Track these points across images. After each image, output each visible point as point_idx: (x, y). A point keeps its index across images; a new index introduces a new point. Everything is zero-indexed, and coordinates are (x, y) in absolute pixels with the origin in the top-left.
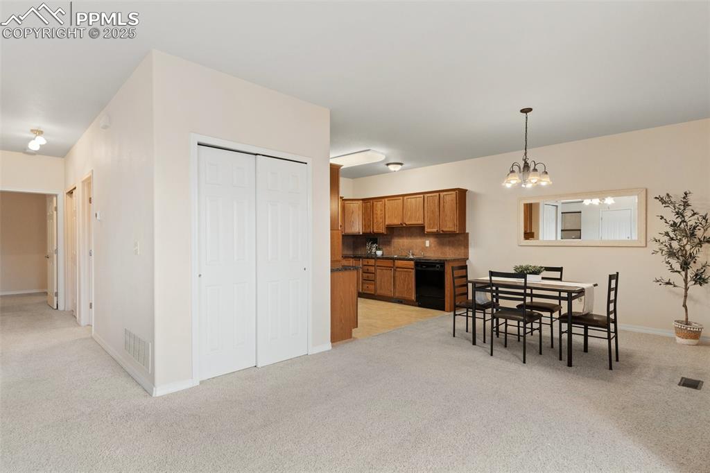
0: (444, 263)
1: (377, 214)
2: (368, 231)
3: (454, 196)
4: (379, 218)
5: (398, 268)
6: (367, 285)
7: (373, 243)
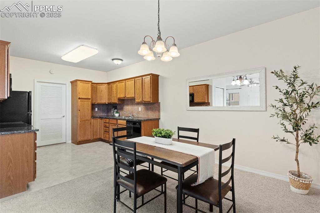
0: (141, 122)
2: (110, 101)
3: (149, 78)
4: (114, 94)
5: (119, 124)
6: (105, 135)
7: (115, 109)
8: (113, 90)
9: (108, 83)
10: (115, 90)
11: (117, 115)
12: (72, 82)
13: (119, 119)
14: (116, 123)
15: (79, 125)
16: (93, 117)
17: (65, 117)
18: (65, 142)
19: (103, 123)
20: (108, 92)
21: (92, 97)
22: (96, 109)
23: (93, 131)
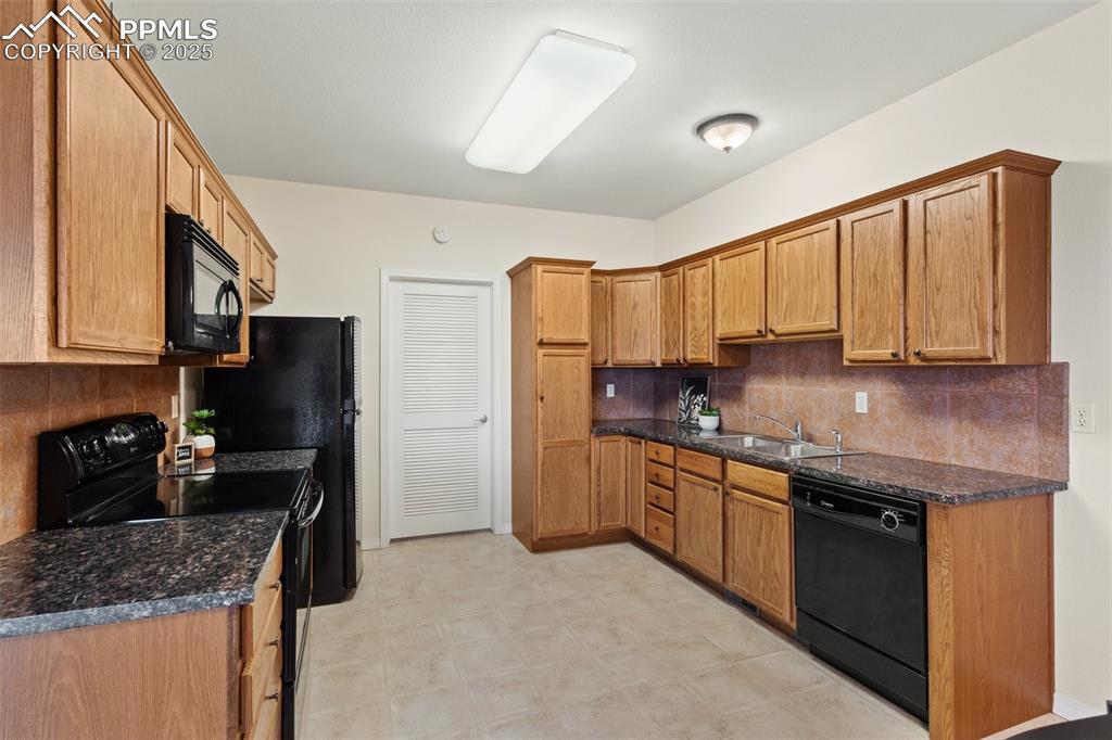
0: (923, 505)
1: (693, 305)
2: (673, 358)
3: (982, 190)
4: (699, 318)
5: (735, 487)
6: (654, 523)
7: (695, 393)
8: (689, 300)
9: (664, 268)
10: (705, 294)
11: (708, 422)
12: (513, 274)
13: (733, 459)
14: (718, 476)
15: (539, 464)
16: (599, 427)
17: (487, 423)
18: (488, 527)
19: (643, 462)
20: (664, 309)
21: (592, 336)
22: (610, 391)
23: (599, 493)
